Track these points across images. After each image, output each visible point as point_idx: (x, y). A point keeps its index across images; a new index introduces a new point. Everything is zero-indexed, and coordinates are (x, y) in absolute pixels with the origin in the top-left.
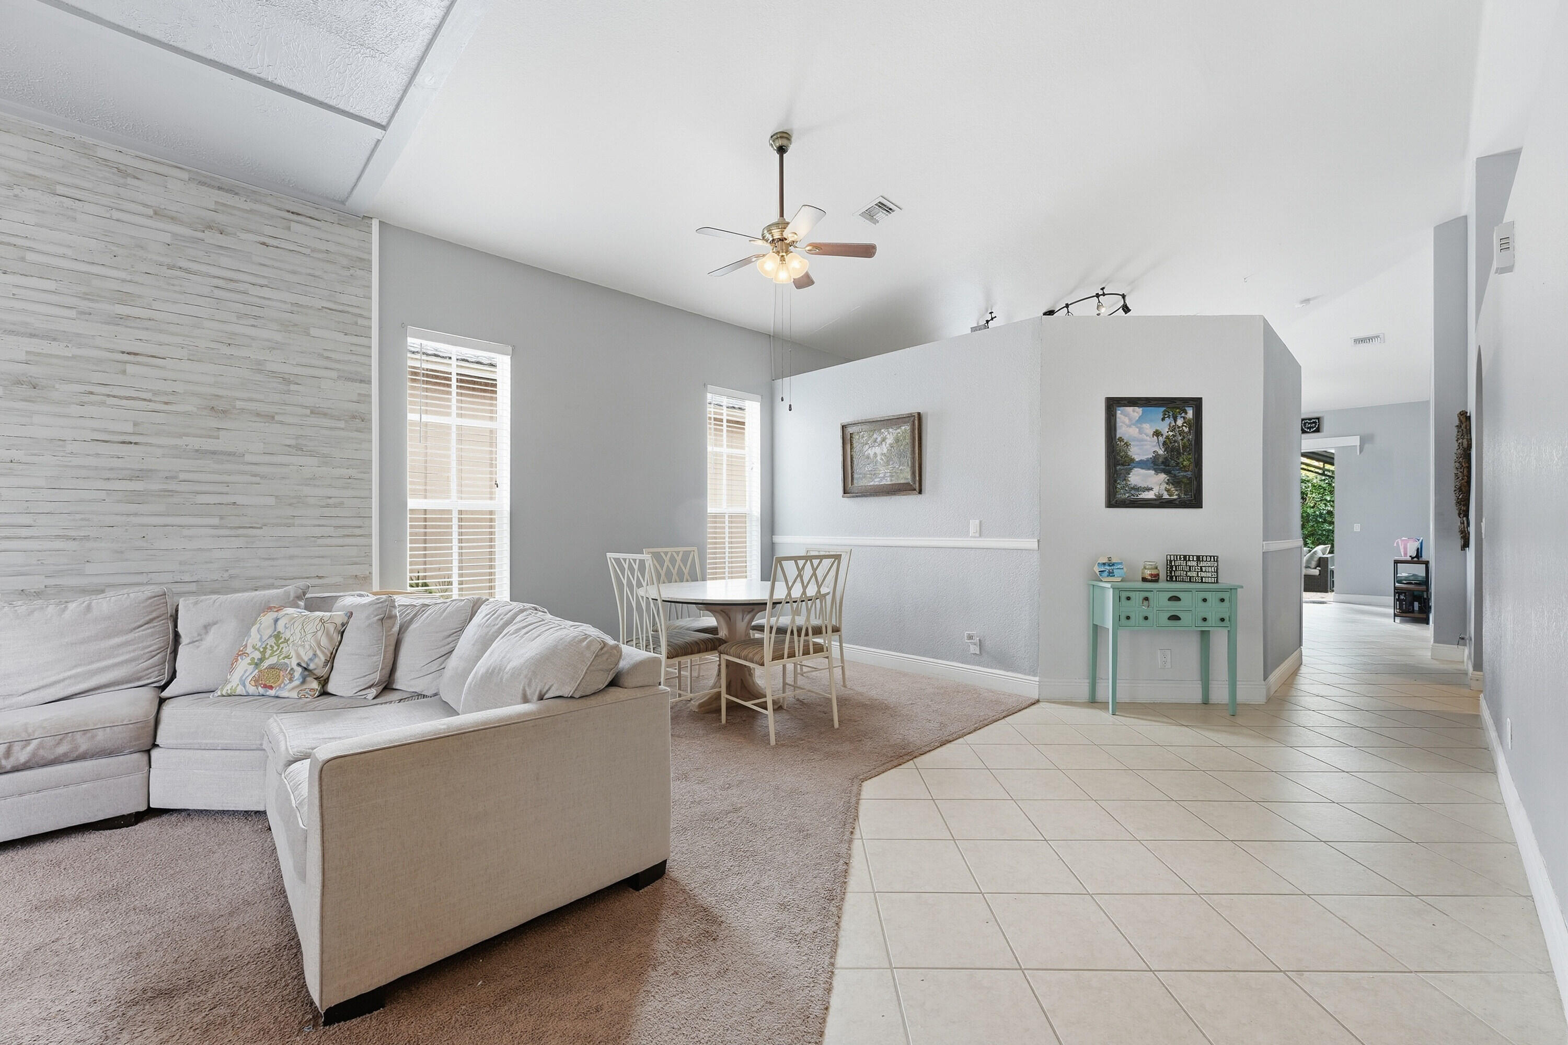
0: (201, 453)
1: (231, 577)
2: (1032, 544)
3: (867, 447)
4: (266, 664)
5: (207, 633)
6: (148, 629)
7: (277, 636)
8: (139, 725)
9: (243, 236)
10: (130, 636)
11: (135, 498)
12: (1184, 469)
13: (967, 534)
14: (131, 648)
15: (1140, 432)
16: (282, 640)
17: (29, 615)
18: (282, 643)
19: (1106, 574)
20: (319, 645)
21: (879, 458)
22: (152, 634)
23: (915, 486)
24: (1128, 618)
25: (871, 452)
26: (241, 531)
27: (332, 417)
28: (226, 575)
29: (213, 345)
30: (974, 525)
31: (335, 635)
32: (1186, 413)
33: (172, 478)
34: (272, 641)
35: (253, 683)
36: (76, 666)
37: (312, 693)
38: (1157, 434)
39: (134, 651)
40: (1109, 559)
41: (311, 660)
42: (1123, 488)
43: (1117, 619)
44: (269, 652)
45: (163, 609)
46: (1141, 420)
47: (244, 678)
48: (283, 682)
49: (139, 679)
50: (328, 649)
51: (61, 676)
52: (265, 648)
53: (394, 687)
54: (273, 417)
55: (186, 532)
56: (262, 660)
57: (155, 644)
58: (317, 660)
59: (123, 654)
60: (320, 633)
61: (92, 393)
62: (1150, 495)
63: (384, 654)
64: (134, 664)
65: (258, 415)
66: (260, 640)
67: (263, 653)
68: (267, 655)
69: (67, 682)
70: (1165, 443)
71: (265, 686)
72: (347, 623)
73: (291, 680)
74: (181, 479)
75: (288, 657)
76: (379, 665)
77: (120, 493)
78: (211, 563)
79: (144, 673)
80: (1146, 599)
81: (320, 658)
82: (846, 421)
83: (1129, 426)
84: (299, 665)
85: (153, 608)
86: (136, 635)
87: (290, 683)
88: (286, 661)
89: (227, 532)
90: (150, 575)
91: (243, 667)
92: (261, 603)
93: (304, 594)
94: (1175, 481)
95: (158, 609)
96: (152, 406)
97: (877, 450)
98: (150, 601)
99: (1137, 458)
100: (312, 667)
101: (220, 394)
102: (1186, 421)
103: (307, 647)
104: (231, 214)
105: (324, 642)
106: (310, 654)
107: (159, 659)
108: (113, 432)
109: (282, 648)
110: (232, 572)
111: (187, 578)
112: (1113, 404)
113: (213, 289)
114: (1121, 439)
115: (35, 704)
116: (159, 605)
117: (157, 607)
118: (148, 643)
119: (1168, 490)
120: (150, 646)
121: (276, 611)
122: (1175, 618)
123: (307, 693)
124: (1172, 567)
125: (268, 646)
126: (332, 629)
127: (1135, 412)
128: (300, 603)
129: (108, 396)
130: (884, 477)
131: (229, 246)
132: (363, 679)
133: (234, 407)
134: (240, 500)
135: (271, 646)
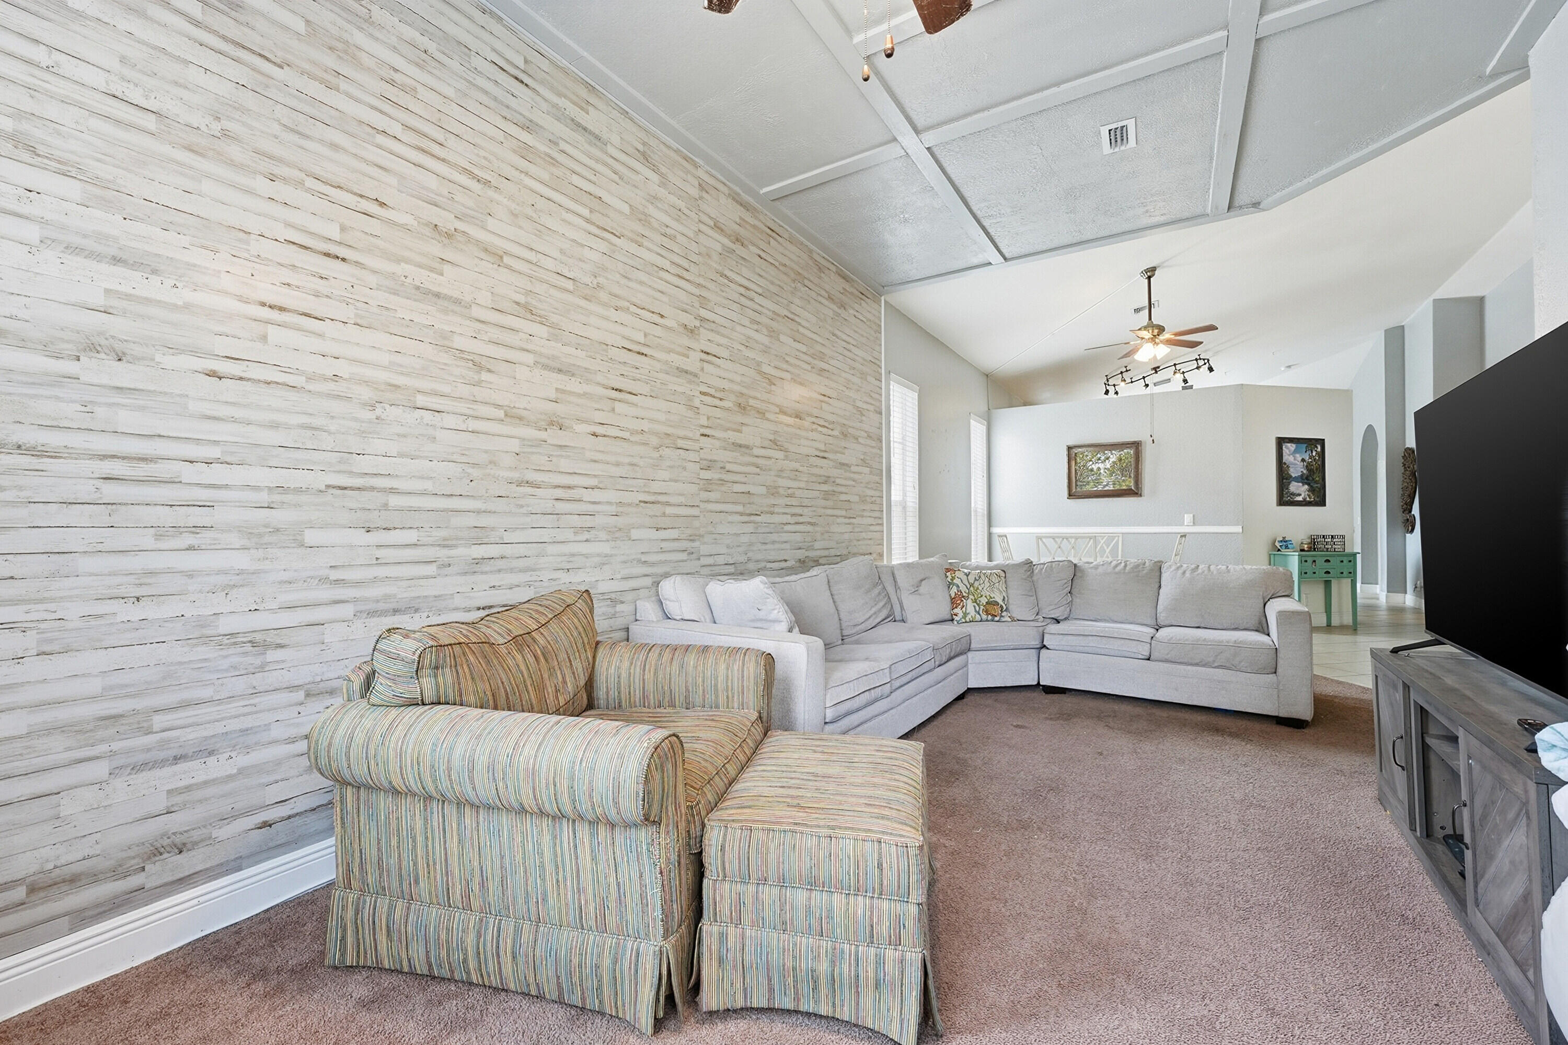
2: (1239, 529)
3: (1091, 463)
12: (1316, 482)
13: (1182, 524)
15: (1295, 459)
19: (1284, 547)
21: (1102, 471)
23: (1134, 492)
24: (1306, 573)
25: (1095, 467)
30: (1188, 518)
32: (1317, 447)
38: (1303, 460)
40: (1284, 538)
42: (1287, 493)
43: (1300, 574)
46: (1295, 452)
62: (1300, 498)
70: (1307, 466)
80: (1314, 561)
82: (1071, 443)
83: (1289, 455)
94: (1312, 490)
97: (1101, 466)
99: (1293, 475)
102: (1317, 453)
112: (1281, 442)
114: (1285, 464)
119: (1309, 495)
122: (1328, 572)
124: (1315, 543)
127: (1292, 447)
130: (1107, 485)
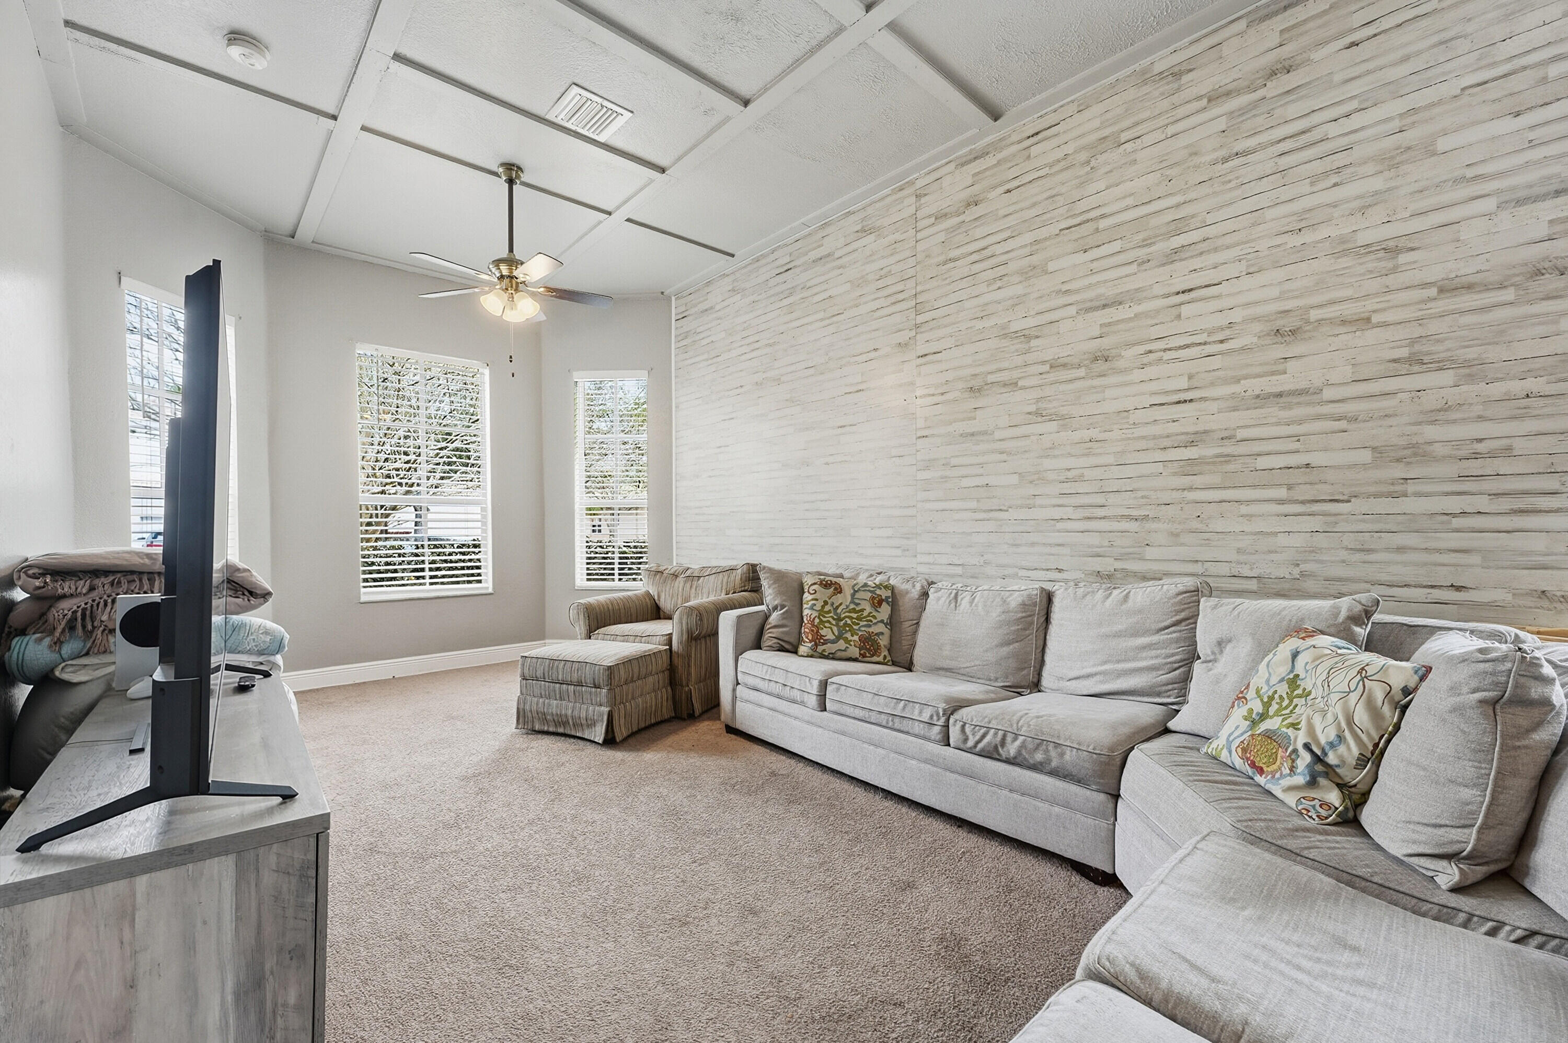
0: (1262, 399)
1: (1302, 574)
4: (1263, 727)
5: (1221, 652)
6: (1175, 632)
7: (1293, 682)
8: (1103, 759)
9: (1316, 55)
10: (1155, 638)
11: (1190, 467)
14: (1154, 653)
16: (1299, 691)
17: (1083, 597)
18: (1300, 696)
20: (1350, 721)
22: (1177, 640)
26: (1316, 507)
27: (1487, 287)
28: (1296, 572)
29: (1279, 240)
31: (1386, 710)
33: (1229, 438)
34: (1283, 689)
35: (1239, 750)
36: (1105, 663)
37: (1324, 813)
39: (1157, 657)
41: (1332, 745)
44: (1274, 707)
45: (1194, 609)
47: (1231, 739)
48: (1280, 769)
49: (1159, 695)
50: (1369, 735)
51: (1094, 670)
52: (1271, 698)
53: (1527, 885)
54: (1368, 320)
55: (1244, 509)
56: (1263, 716)
57: (1177, 654)
58: (1342, 749)
59: (1146, 658)
60: (1354, 697)
61: (1150, 352)
63: (1494, 791)
64: (1154, 673)
65: (1344, 322)
66: (1268, 681)
67: (1267, 705)
68: (1272, 711)
69: (1098, 678)
71: (1253, 765)
72: (1416, 689)
73: (1292, 769)
74: (1238, 438)
75: (1295, 726)
76: (1476, 813)
77: (1175, 464)
78: (1276, 552)
79: (1164, 688)
81: (1349, 749)
84: (1307, 747)
85: (1182, 607)
86: (1162, 637)
87: (1290, 775)
88: (1290, 732)
89: (1298, 508)
90: (1207, 565)
91: (1237, 720)
92: (1290, 620)
93: (1368, 614)
95: (1189, 608)
96: (1209, 349)
98: (1181, 597)
100: (1332, 759)
101: (1287, 308)
103: (1330, 717)
104: (1301, 34)
105: (1361, 717)
106: (1332, 735)
107: (1180, 674)
108: (1166, 393)
109: (1296, 705)
110: (1303, 567)
111: (1246, 572)
113: (1277, 160)
115: (1080, 693)
116: (1189, 603)
117: (1186, 606)
118: (1172, 651)
120: (1173, 655)
121: (1303, 638)
123: (1314, 807)
125: (1276, 696)
126: (1379, 695)
128: (1357, 629)
129: (1165, 350)
131: (1300, 84)
132: (1430, 829)
133: (1308, 322)
134: (1316, 459)
135: (1281, 697)
